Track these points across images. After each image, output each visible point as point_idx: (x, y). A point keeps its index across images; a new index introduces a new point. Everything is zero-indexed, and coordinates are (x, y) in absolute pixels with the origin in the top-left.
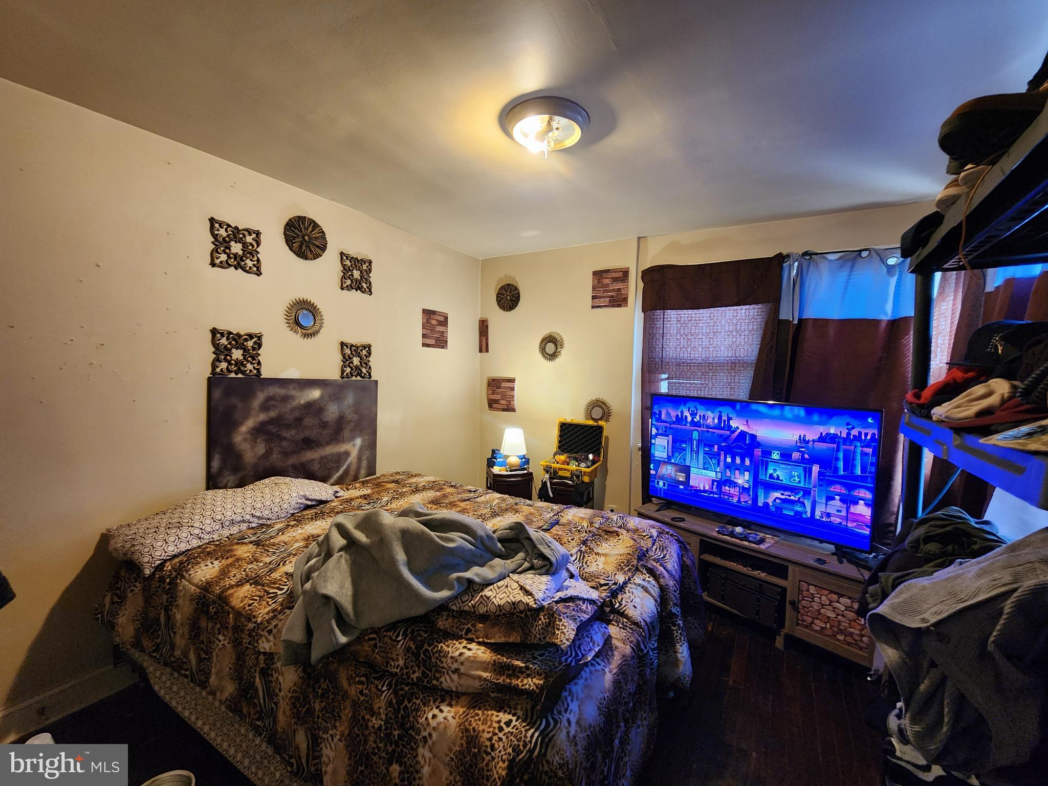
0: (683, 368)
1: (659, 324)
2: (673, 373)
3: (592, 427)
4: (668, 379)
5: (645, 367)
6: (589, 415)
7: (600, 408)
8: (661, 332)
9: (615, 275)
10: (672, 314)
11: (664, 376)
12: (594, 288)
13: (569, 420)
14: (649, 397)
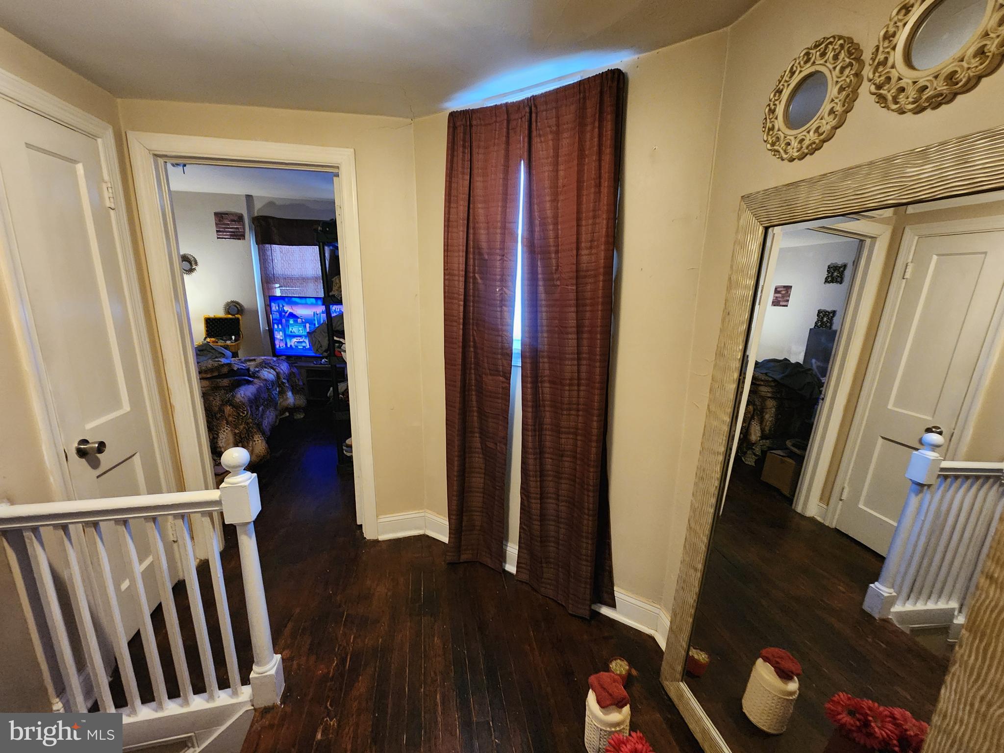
0: (288, 280)
1: (269, 253)
2: (282, 284)
3: (231, 319)
4: (279, 287)
5: (264, 279)
6: (228, 312)
7: (234, 308)
8: (271, 258)
9: (232, 217)
10: (276, 247)
11: (277, 285)
12: (217, 224)
13: (212, 315)
14: (268, 298)
